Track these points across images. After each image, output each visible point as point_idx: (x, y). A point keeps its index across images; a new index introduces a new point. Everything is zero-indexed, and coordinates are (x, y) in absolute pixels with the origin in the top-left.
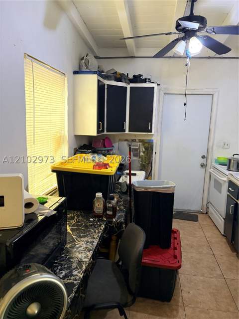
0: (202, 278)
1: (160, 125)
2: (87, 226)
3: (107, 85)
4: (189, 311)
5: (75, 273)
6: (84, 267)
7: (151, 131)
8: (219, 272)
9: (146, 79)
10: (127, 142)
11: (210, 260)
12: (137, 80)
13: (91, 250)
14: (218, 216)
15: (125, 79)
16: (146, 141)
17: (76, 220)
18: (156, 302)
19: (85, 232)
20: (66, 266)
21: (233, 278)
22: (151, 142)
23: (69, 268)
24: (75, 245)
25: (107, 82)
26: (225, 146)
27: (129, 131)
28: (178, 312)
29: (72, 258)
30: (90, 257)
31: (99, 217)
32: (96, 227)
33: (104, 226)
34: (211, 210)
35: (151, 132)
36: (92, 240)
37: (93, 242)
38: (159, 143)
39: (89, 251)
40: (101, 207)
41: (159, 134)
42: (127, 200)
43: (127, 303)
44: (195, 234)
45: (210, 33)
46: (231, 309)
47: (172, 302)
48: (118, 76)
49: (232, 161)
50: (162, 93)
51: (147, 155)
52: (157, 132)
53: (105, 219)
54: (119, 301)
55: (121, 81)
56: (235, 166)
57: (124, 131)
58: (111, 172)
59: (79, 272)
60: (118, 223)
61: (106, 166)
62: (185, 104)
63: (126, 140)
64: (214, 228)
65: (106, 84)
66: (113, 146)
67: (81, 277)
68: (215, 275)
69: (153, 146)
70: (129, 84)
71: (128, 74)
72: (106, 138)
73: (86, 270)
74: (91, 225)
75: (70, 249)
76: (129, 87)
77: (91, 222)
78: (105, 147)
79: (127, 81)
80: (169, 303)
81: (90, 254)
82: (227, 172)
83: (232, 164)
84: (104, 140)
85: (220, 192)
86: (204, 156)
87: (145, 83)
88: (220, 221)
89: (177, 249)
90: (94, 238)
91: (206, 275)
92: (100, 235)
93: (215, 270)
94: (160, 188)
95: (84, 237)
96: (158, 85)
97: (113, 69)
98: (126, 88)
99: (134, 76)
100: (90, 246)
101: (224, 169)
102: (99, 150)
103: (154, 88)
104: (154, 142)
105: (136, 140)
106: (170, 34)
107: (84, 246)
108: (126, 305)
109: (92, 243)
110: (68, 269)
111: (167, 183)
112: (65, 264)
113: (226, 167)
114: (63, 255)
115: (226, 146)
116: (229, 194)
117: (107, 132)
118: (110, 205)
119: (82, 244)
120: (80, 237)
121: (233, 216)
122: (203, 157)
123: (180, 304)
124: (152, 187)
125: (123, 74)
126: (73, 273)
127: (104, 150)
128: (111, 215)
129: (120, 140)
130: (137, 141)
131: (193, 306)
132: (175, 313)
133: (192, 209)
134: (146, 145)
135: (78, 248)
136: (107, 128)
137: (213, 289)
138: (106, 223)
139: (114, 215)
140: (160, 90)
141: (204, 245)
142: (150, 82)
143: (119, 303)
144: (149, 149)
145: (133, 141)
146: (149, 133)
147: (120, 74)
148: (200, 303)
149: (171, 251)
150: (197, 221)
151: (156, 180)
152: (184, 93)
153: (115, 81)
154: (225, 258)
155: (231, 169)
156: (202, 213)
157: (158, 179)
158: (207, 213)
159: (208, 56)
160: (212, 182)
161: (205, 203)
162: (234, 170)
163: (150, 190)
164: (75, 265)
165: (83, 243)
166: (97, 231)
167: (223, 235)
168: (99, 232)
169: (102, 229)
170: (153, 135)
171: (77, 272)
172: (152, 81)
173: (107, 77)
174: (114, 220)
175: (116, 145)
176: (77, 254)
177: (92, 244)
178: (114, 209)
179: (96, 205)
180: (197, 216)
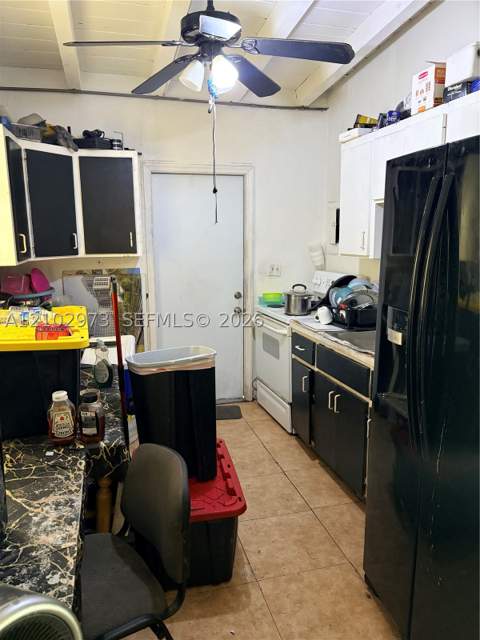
0: (274, 519)
1: (149, 237)
2: (42, 469)
3: (26, 150)
4: (267, 586)
5: (54, 580)
6: (71, 562)
7: (134, 250)
8: (300, 501)
9: (112, 141)
10: (81, 277)
11: (281, 484)
12: (94, 142)
13: (73, 520)
14: (277, 400)
15: (66, 139)
16: (125, 272)
17: (11, 461)
18: (205, 589)
19: (44, 485)
20: (24, 571)
21: (323, 505)
22: (135, 272)
23: (32, 574)
24: (29, 519)
25: (25, 144)
26: (274, 271)
27: (87, 252)
28: (248, 596)
29: (32, 549)
30: (75, 536)
31: (66, 444)
32: (66, 469)
33: (84, 462)
34: (262, 391)
35: (135, 252)
36: (66, 497)
37: (72, 501)
38: (151, 275)
39: (69, 522)
40: (69, 420)
41: (150, 255)
42: (115, 399)
43: (167, 610)
44: (243, 442)
45: (249, 51)
46: (336, 560)
47: (234, 579)
48: (49, 132)
49: (293, 298)
50: (147, 171)
51: (129, 300)
52: (145, 252)
53: (82, 447)
54: (150, 611)
55: (55, 143)
56: (299, 307)
57: (76, 252)
58: (80, 343)
59: (62, 576)
60: (112, 450)
61: (64, 330)
62: (215, 191)
63: (80, 273)
64: (273, 424)
65: (23, 148)
66: (52, 288)
67: (73, 585)
68: (295, 508)
69: (139, 282)
70: (76, 151)
71: (69, 128)
72: (35, 270)
73: (78, 566)
74: (53, 466)
75: (21, 531)
76: (76, 155)
77: (50, 458)
78: (32, 289)
79: (72, 144)
80: (229, 584)
81: (74, 530)
82: (288, 319)
83: (293, 303)
84: (30, 276)
85: (277, 357)
86: (239, 293)
87: (112, 149)
88: (284, 410)
89: (230, 477)
90: (71, 492)
91: (279, 512)
92: (81, 481)
93: (293, 499)
94: (188, 361)
95: (46, 494)
96: (140, 154)
97: (36, 115)
98: (70, 159)
99: (86, 133)
100: (66, 511)
101: (279, 313)
102: (20, 300)
103: (131, 159)
104: (142, 272)
105: (101, 271)
106: (172, 44)
107: (53, 515)
108: (167, 614)
109: (70, 503)
110: (32, 576)
111: (197, 350)
112: (21, 568)
113: (283, 310)
114: (8, 549)
115: (275, 273)
116: (294, 356)
117: (37, 256)
118: (89, 414)
119: (47, 512)
120: (36, 498)
121: (308, 395)
122: (238, 296)
123: (249, 579)
124: (173, 361)
125: (59, 127)
126: (49, 582)
127: (33, 299)
128: (94, 435)
129: (65, 274)
130: (105, 272)
131: (272, 575)
132: (244, 598)
133: (227, 397)
134: (126, 280)
135: (38, 524)
136: (35, 248)
137: (299, 534)
138: (87, 454)
139: (100, 435)
140: (142, 164)
141: (264, 460)
142: (120, 147)
143: (152, 615)
144: (134, 289)
145: (95, 273)
146: (131, 255)
147: (53, 128)
148: (283, 565)
149: (219, 483)
150: (239, 416)
151: (154, 349)
152: (212, 171)
153: (43, 142)
154: (303, 474)
155: (292, 312)
156: (245, 401)
157: (158, 347)
158: (254, 399)
159: (229, 101)
160: (259, 340)
161: (249, 383)
162: (297, 313)
163: (168, 369)
164: (46, 563)
165: (47, 508)
166: (72, 476)
167: (291, 434)
168: (77, 477)
169: (82, 467)
170: (138, 258)
171: (57, 577)
172: (125, 146)
173: (23, 133)
174: (103, 444)
175: (57, 284)
176: (43, 537)
177: (71, 506)
178: (100, 422)
179: (58, 419)
180: (238, 408)
